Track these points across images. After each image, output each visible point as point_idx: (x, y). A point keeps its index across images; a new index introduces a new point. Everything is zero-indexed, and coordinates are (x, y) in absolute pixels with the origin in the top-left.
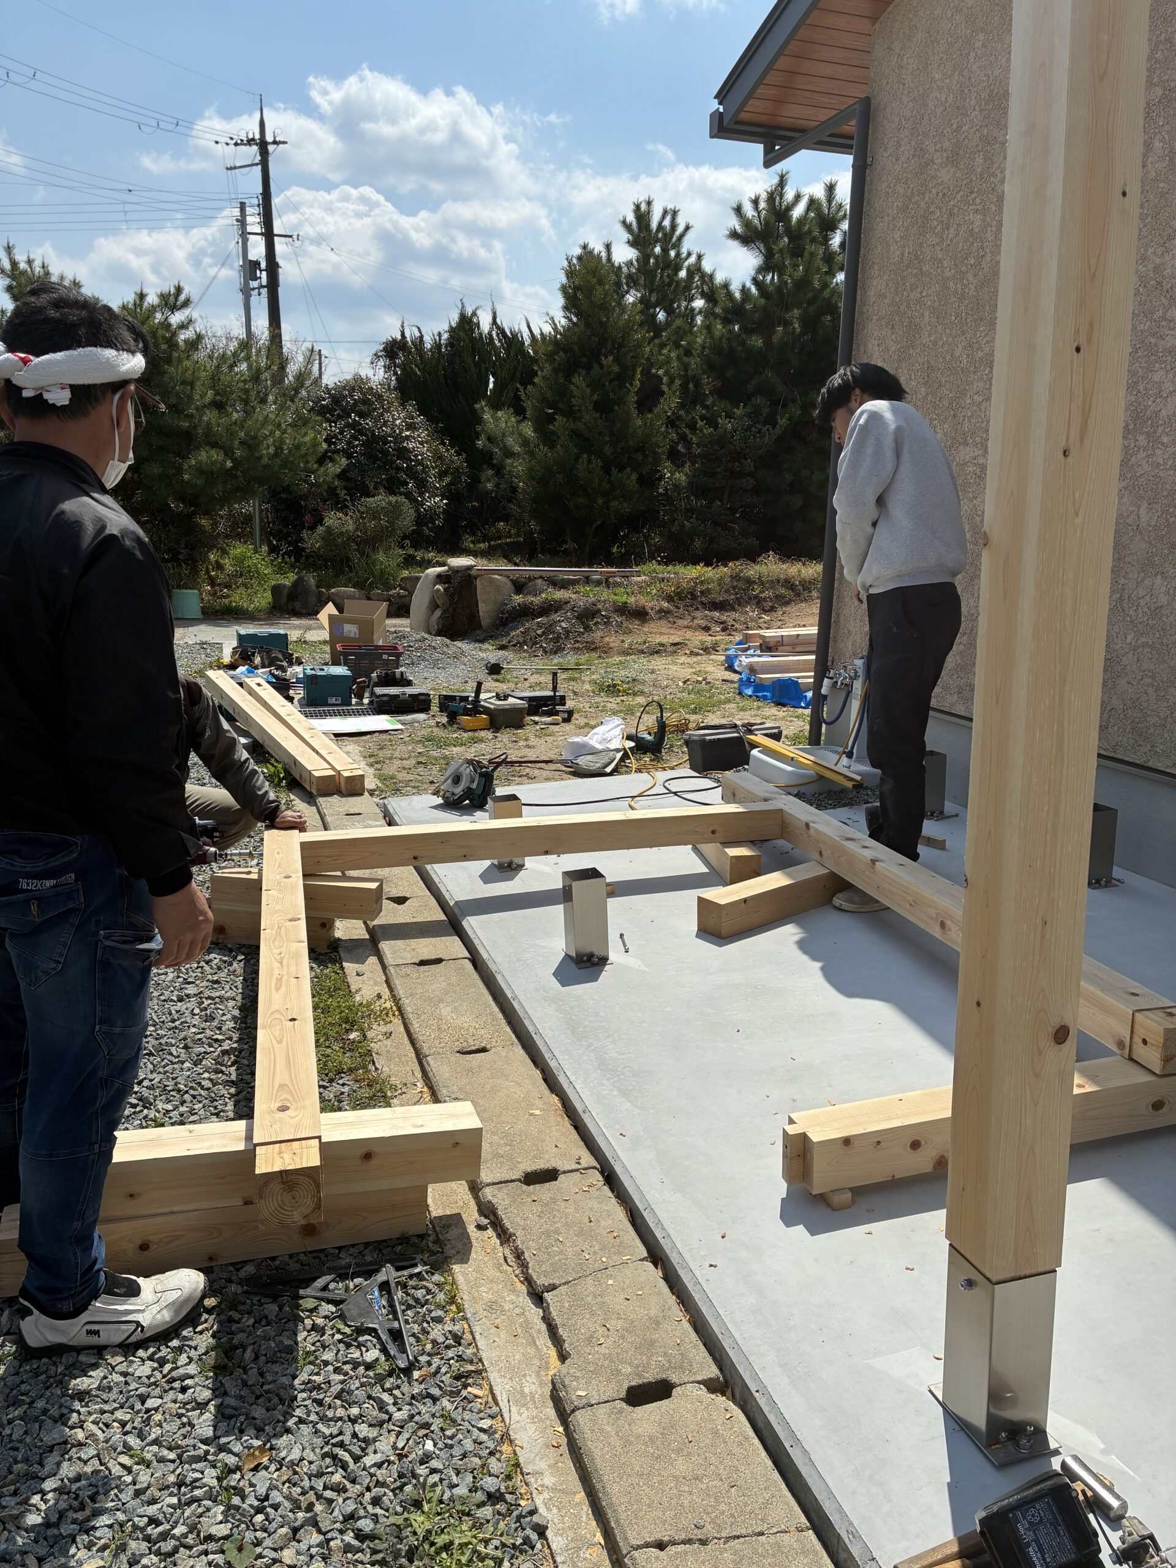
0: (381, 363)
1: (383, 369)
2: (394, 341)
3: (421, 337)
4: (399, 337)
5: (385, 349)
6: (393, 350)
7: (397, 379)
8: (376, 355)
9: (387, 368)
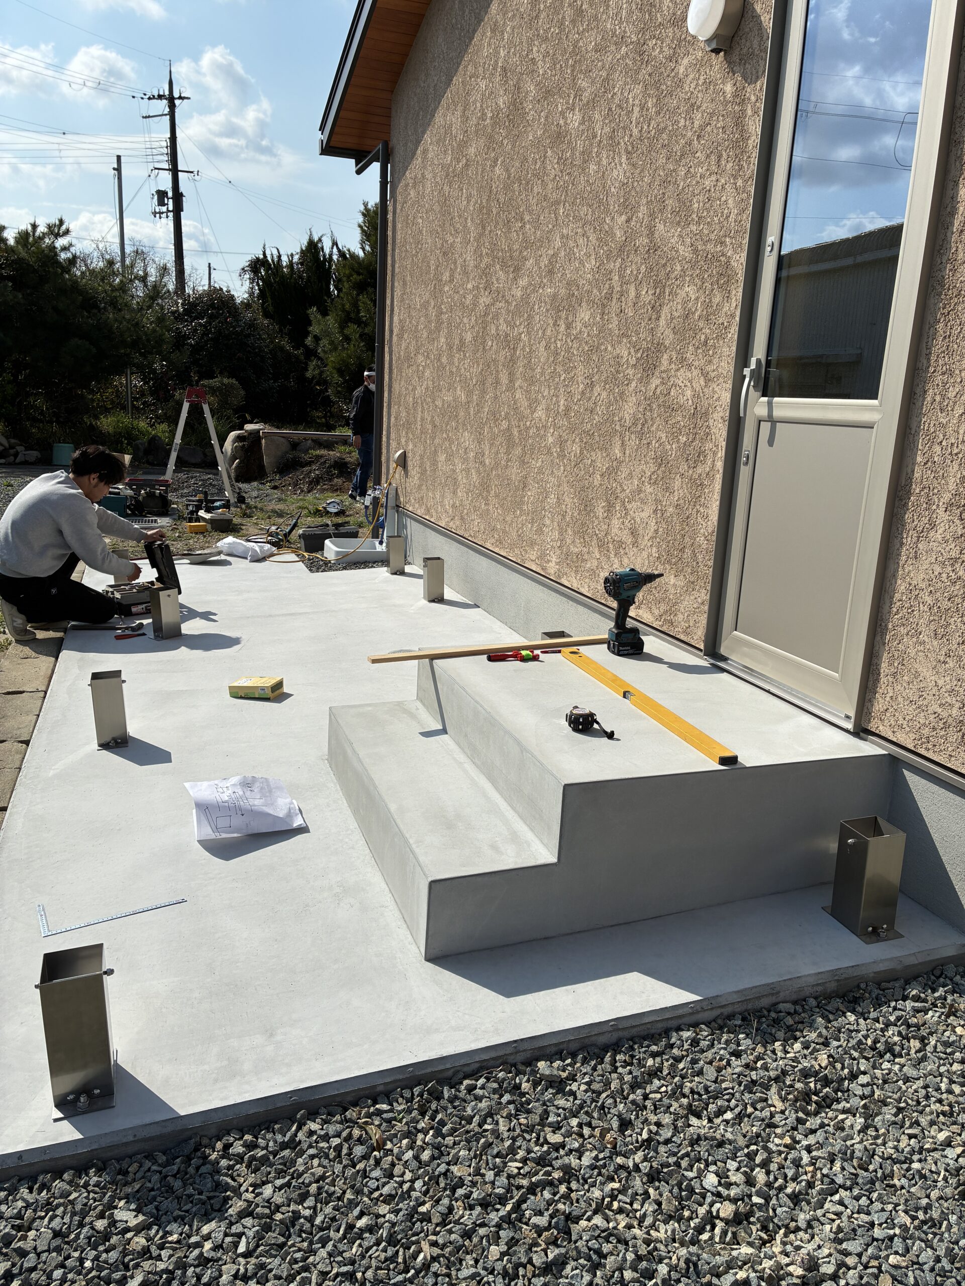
0: (247, 276)
1: (248, 281)
2: (258, 259)
3: (279, 257)
4: (261, 257)
5: (250, 265)
6: (257, 266)
7: (259, 289)
8: (243, 269)
9: (252, 281)
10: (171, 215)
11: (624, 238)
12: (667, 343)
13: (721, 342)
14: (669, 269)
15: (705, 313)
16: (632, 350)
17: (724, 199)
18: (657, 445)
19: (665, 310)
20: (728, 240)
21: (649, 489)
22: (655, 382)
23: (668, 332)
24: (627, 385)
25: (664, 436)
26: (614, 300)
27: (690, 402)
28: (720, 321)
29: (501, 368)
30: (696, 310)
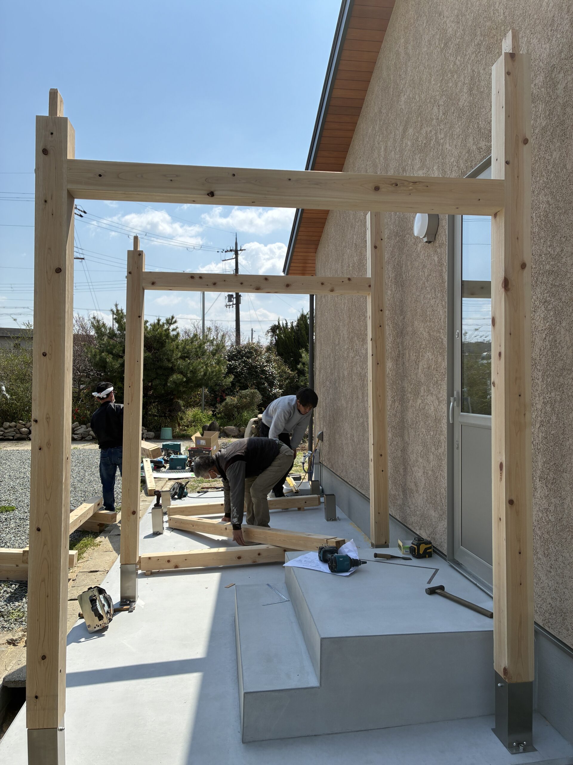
0: (270, 334)
1: (270, 337)
2: (275, 326)
3: (287, 324)
4: (277, 324)
5: (271, 329)
6: (274, 329)
7: (276, 340)
8: (267, 331)
9: (272, 336)
10: (234, 306)
11: (403, 327)
12: (422, 381)
13: (443, 382)
14: (420, 344)
15: (435, 366)
16: (409, 384)
17: (438, 310)
18: (422, 436)
19: (421, 364)
20: (441, 330)
21: (421, 460)
22: (419, 401)
23: (422, 375)
24: (408, 402)
25: (424, 431)
26: (401, 358)
27: (433, 413)
28: (442, 371)
29: (359, 390)
30: (432, 365)
